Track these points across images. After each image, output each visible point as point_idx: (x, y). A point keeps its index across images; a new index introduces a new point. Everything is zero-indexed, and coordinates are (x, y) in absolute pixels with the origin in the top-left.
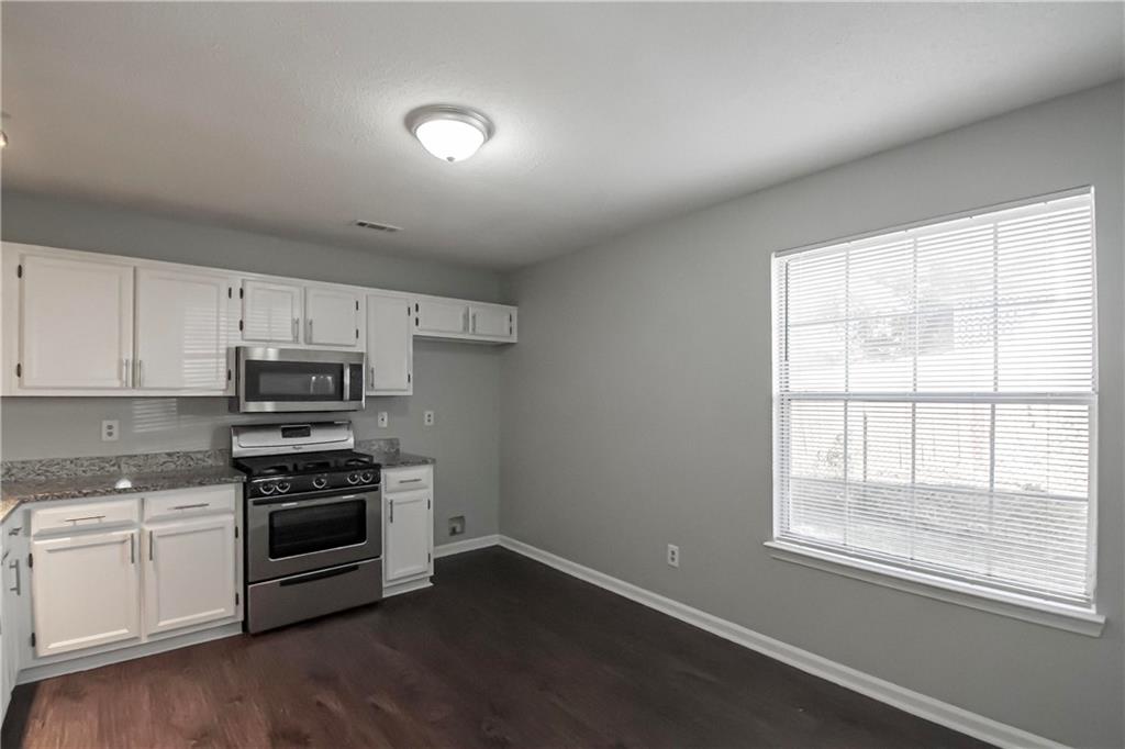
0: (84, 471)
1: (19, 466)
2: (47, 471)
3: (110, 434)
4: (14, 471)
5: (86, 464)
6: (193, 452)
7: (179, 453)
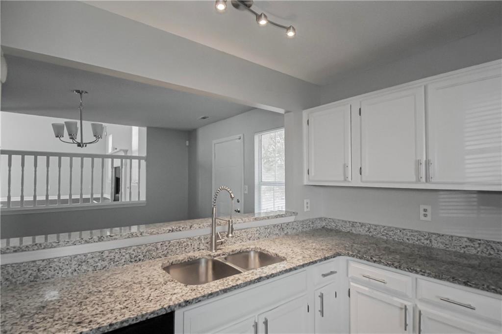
0: (408, 239)
1: (374, 227)
2: (387, 234)
3: (425, 215)
4: (371, 230)
5: (409, 234)
6: (494, 242)
7: (480, 240)
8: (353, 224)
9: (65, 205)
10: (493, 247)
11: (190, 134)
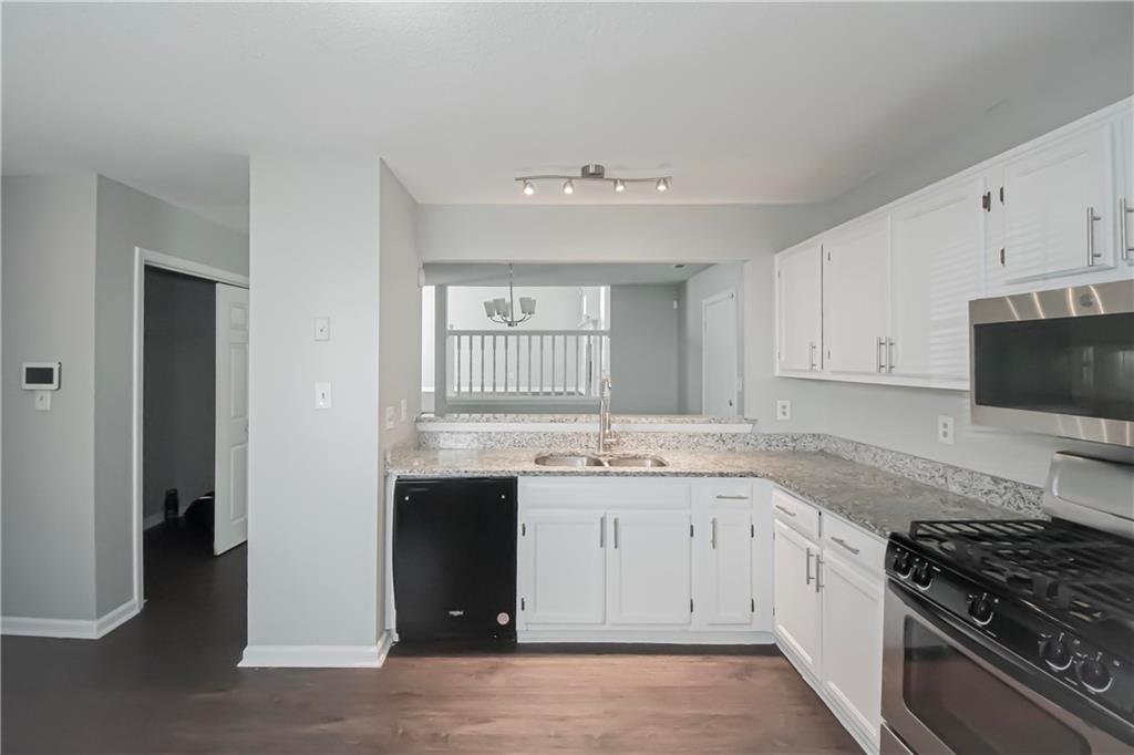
0: (919, 475)
2: (895, 465)
5: (921, 466)
6: (1024, 485)
7: (1006, 481)
8: (857, 446)
9: (522, 398)
10: (1024, 496)
11: (678, 289)
